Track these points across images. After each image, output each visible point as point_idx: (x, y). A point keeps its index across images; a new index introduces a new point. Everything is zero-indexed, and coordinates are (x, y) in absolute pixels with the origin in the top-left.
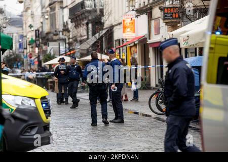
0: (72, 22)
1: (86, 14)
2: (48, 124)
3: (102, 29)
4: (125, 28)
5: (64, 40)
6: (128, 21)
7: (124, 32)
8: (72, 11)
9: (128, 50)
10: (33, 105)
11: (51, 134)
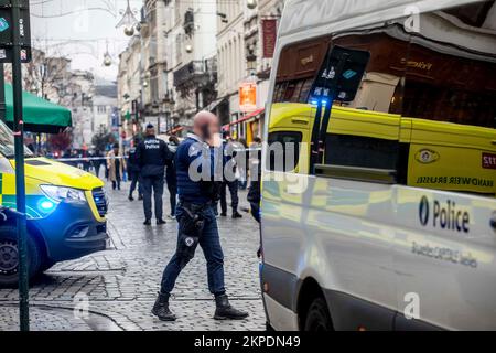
0: (177, 90)
1: (195, 80)
2: (105, 224)
3: (215, 100)
4: (242, 98)
5: (167, 114)
6: (246, 89)
7: (241, 103)
8: (177, 75)
9: (249, 129)
10: (83, 198)
11: (107, 237)
